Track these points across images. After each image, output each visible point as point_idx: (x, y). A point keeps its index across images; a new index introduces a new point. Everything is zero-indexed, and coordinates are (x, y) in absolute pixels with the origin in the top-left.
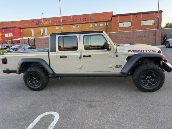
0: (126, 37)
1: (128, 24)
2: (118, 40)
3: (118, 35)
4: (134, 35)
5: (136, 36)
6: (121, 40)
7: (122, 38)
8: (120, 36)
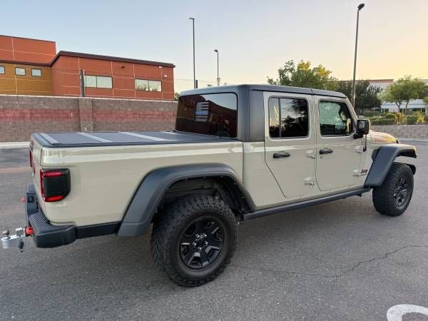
0: (136, 114)
1: (106, 83)
2: (116, 118)
3: (117, 107)
4: (153, 111)
5: (156, 113)
6: (125, 120)
7: (127, 115)
8: (119, 109)
